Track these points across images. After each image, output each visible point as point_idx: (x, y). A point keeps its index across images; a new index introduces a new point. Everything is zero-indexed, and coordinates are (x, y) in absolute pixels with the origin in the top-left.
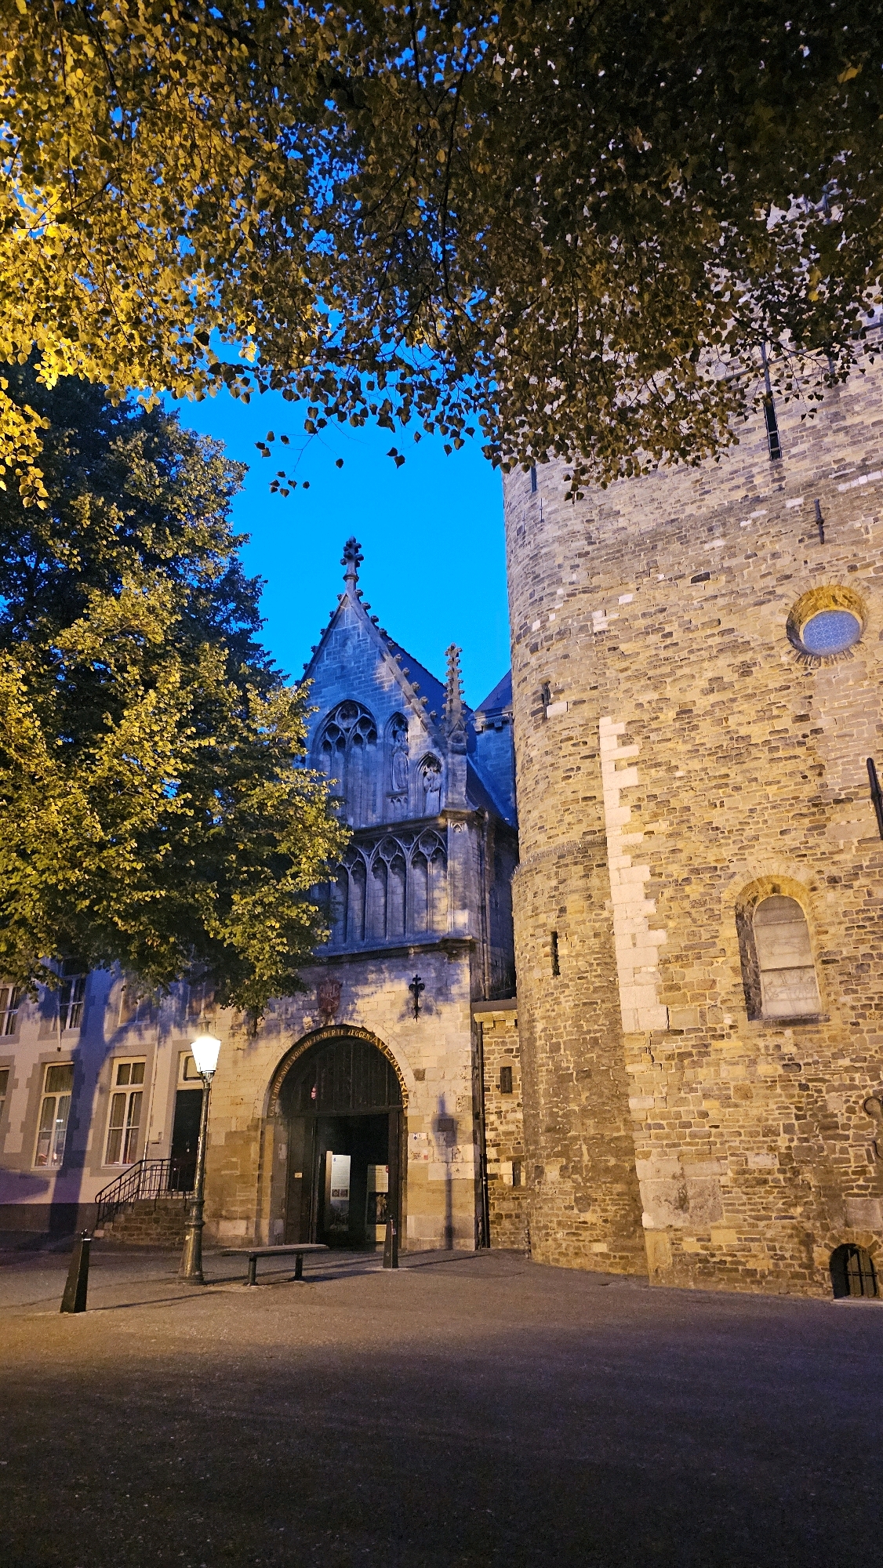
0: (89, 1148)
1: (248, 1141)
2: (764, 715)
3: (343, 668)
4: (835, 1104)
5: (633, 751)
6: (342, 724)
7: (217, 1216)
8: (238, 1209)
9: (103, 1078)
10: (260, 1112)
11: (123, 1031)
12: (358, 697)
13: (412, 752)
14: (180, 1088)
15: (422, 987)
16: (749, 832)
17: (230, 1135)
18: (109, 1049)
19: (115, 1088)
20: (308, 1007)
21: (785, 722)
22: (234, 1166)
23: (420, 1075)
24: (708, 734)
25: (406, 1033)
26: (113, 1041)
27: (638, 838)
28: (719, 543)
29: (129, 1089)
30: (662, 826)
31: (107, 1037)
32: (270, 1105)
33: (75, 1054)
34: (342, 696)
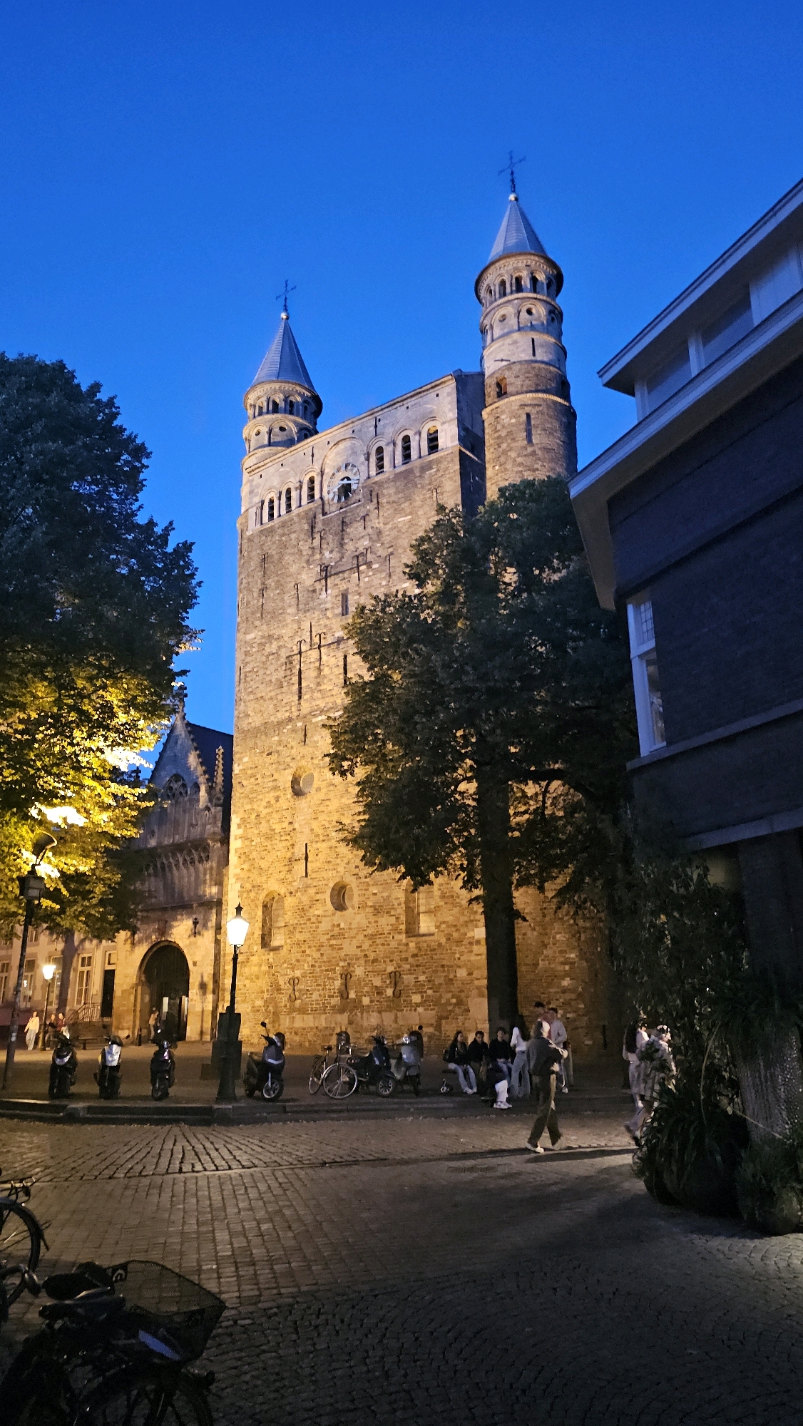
0: (69, 997)
1: (130, 994)
2: (281, 821)
3: (175, 756)
4: (281, 981)
5: (240, 832)
6: (175, 786)
7: (118, 1028)
8: (125, 1025)
9: (74, 964)
10: (134, 980)
11: (82, 941)
12: (182, 774)
13: (201, 803)
14: (107, 968)
15: (198, 923)
16: (270, 872)
17: (123, 992)
18: (77, 950)
19: (80, 968)
20: (154, 931)
21: (285, 825)
22: (124, 1005)
23: (195, 964)
24: (264, 827)
25: (191, 944)
26: (79, 945)
27: (238, 871)
28: (276, 738)
29: (86, 969)
30: (246, 867)
31: (76, 943)
32: (140, 977)
33: (63, 952)
34: (174, 772)
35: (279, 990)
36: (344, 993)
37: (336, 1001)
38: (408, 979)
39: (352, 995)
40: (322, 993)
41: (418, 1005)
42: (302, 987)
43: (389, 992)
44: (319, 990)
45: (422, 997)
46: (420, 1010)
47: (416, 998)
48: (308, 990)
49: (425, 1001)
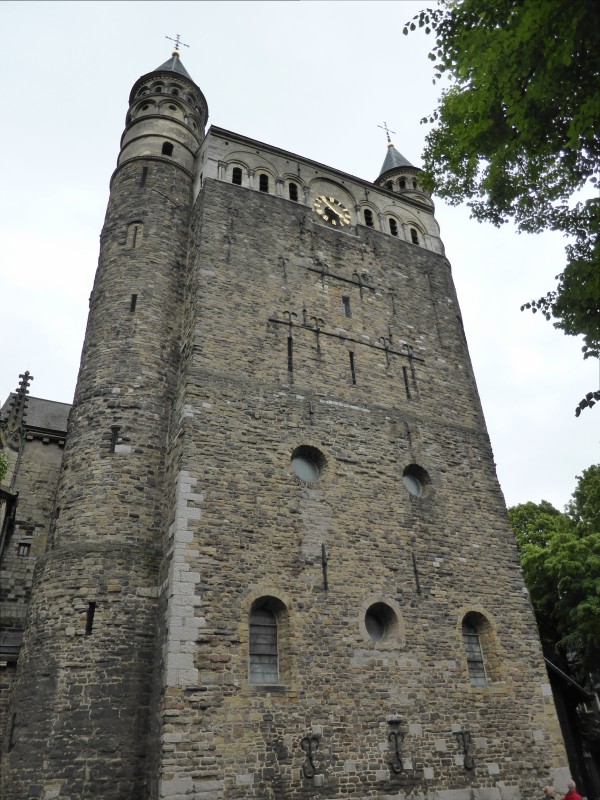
5: (199, 498)
21: (285, 511)
27: (196, 553)
35: (283, 756)
36: (395, 763)
37: (383, 774)
38: (480, 742)
39: (408, 765)
40: (360, 761)
41: (497, 778)
42: (326, 752)
43: (459, 760)
44: (354, 758)
45: (500, 767)
46: (501, 784)
47: (494, 769)
48: (335, 758)
49: (505, 772)
